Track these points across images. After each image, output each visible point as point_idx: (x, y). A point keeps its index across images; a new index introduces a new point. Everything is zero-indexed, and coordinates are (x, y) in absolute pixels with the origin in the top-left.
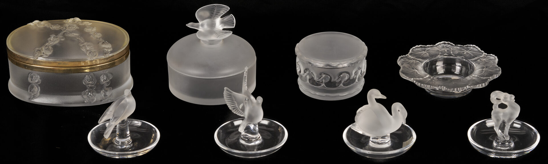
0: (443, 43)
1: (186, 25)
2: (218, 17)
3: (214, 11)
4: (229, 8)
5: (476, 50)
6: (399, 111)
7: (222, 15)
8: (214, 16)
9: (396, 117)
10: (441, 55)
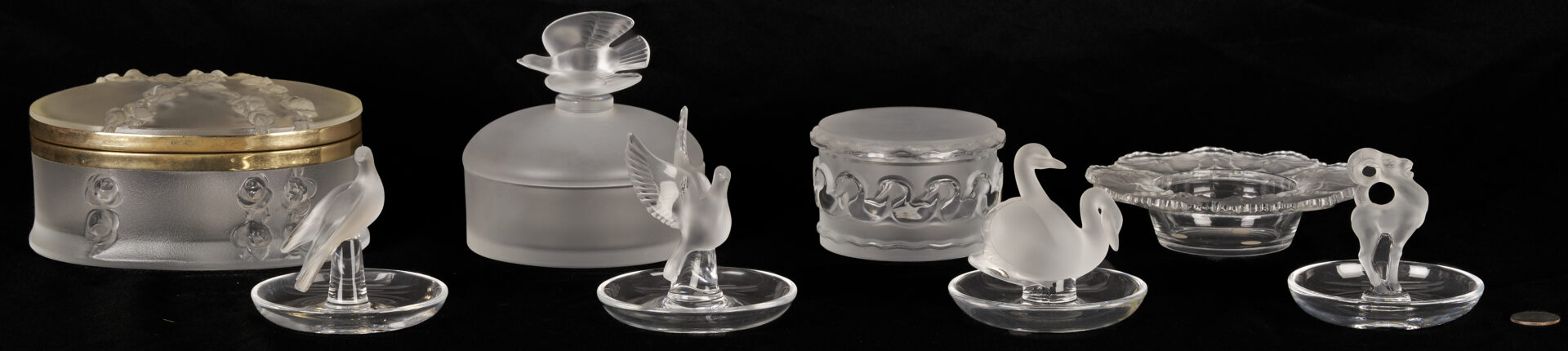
0: (1206, 151)
1: (518, 61)
2: (603, 45)
3: (592, 28)
4: (633, 22)
5: (1298, 159)
6: (1100, 211)
7: (613, 40)
8: (595, 41)
9: (1094, 232)
10: (1202, 168)
